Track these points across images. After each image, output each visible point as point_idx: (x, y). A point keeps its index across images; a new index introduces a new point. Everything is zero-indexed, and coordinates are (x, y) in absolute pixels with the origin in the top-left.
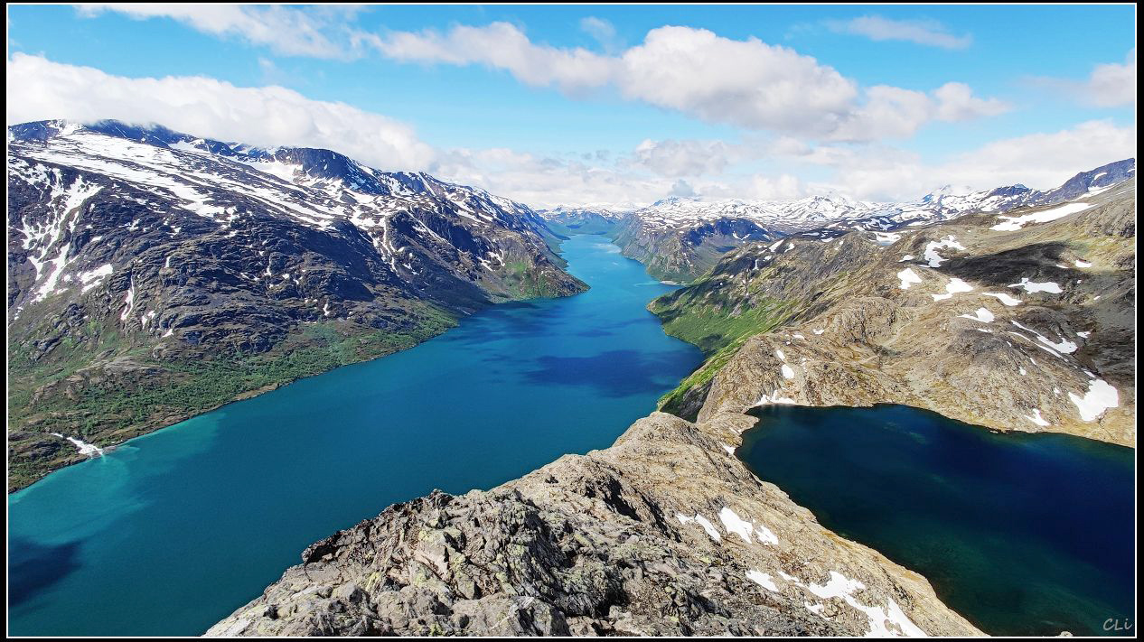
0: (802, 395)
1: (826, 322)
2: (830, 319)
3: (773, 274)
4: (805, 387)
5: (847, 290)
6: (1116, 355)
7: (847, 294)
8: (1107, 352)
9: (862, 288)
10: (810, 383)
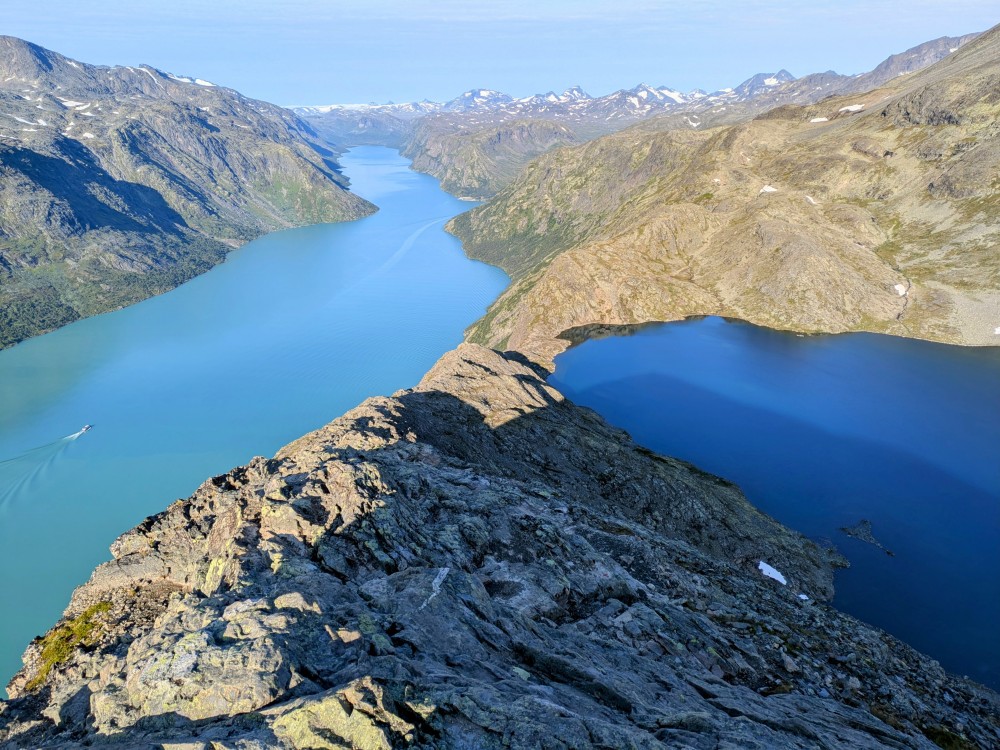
0: (614, 313)
1: (636, 233)
2: (641, 232)
3: (579, 184)
4: (617, 305)
5: (657, 197)
6: (916, 250)
7: (657, 202)
8: (908, 247)
9: (672, 195)
10: (622, 299)
